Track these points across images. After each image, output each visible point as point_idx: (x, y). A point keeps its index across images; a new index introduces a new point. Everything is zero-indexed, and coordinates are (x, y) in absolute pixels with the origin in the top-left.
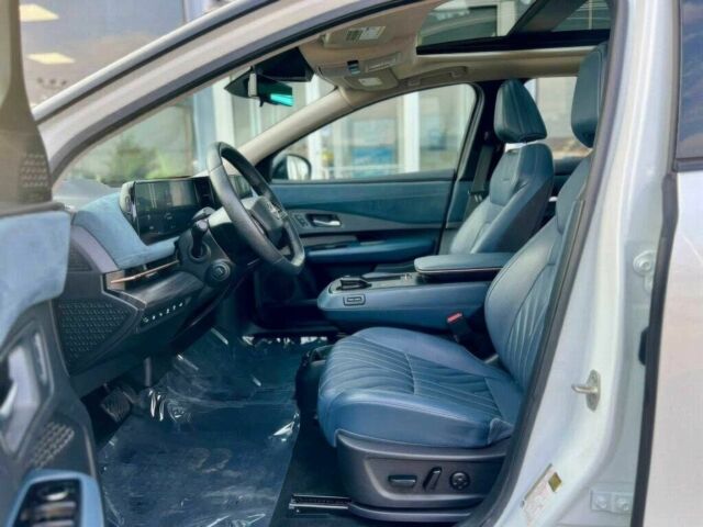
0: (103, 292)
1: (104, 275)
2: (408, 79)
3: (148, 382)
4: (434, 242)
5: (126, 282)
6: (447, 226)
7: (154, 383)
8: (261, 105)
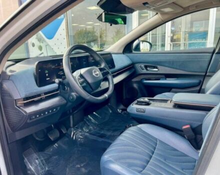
0: (16, 107)
1: (15, 100)
2: (189, 6)
3: (72, 125)
4: (200, 81)
5: (24, 103)
6: (208, 74)
7: (74, 125)
8: (111, 25)
